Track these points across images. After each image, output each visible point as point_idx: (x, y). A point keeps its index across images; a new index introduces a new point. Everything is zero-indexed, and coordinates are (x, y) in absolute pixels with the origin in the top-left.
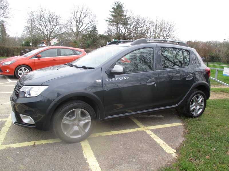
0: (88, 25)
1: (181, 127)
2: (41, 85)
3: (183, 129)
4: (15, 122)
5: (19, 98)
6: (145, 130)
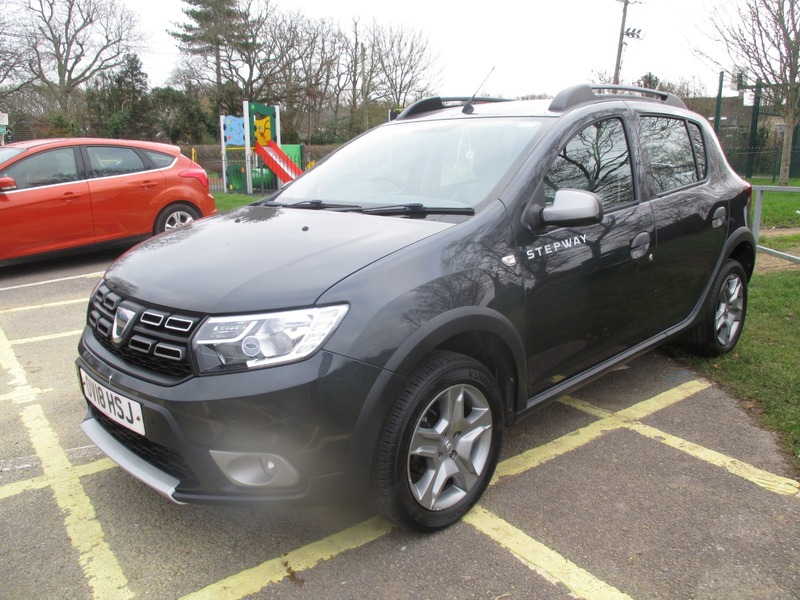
0: (105, 55)
1: (717, 393)
2: (313, 306)
3: (729, 400)
4: (177, 490)
5: (198, 376)
6: (626, 426)
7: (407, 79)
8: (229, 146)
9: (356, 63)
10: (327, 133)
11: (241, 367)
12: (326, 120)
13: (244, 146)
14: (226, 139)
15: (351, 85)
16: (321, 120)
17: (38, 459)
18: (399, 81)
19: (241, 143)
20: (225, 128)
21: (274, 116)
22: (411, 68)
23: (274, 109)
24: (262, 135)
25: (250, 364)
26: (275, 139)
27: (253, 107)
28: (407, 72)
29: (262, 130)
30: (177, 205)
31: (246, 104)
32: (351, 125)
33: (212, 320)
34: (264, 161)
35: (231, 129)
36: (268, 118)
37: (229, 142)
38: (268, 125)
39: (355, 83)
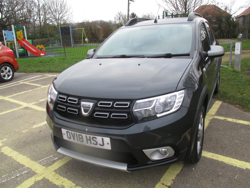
1: (226, 104)
2: (176, 91)
3: (230, 105)
4: (128, 167)
5: (137, 123)
6: (213, 117)
7: (61, 16)
8: (7, 41)
9: (40, 11)
10: (32, 36)
11: (155, 117)
12: (31, 31)
13: (14, 41)
14: (6, 39)
15: (38, 19)
16: (29, 31)
17: (28, 168)
18: (58, 17)
19: (13, 40)
20: (5, 35)
21: (24, 30)
22: (62, 12)
23: (23, 27)
24: (19, 37)
25: (158, 115)
26: (25, 38)
27: (15, 27)
28: (60, 14)
29: (19, 35)
30: (4, 64)
31: (13, 26)
32: (40, 33)
33: (138, 101)
34: (23, 46)
35: (8, 35)
36: (21, 31)
37: (8, 40)
38: (22, 33)
39: (40, 18)
